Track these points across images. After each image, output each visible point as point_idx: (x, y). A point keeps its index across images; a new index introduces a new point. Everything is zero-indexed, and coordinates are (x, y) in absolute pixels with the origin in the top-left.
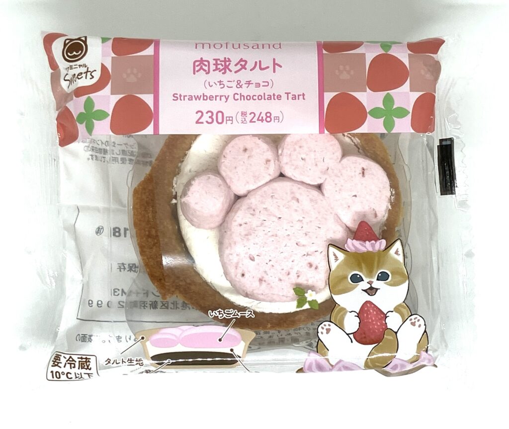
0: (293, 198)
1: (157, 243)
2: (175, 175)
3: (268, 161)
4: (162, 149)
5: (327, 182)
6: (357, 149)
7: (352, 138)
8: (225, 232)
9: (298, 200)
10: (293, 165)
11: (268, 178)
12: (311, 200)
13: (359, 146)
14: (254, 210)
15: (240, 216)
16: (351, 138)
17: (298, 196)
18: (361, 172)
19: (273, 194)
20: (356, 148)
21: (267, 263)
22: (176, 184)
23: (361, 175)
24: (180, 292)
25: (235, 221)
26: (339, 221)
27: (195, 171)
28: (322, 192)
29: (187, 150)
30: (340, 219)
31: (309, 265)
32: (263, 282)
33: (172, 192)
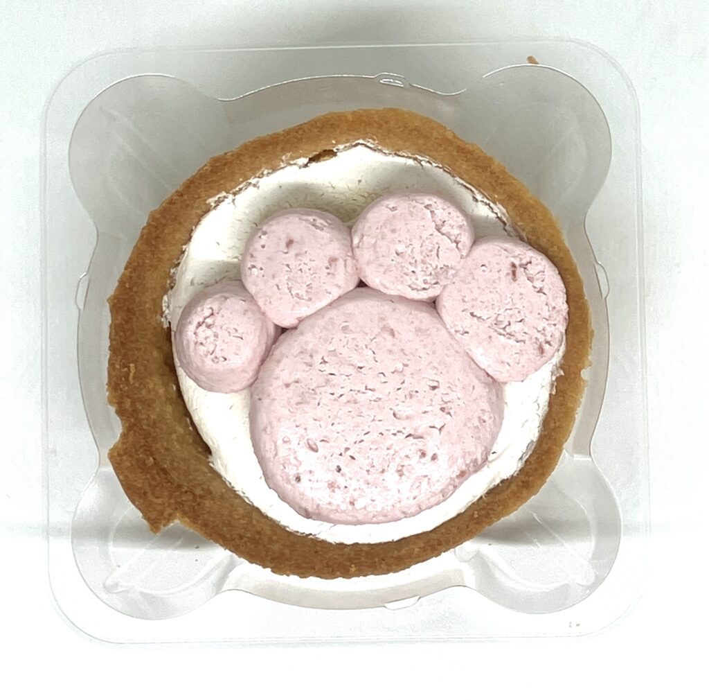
0: (384, 329)
1: (135, 425)
2: (166, 292)
3: (333, 260)
4: (136, 247)
5: (446, 294)
6: (502, 224)
7: (492, 205)
8: (260, 399)
9: (392, 333)
10: (381, 265)
11: (336, 293)
12: (418, 331)
13: (505, 219)
14: (311, 356)
15: (286, 368)
16: (489, 205)
17: (392, 324)
18: (510, 272)
19: (346, 324)
20: (499, 221)
21: (341, 455)
22: (168, 307)
23: (511, 276)
24: (185, 514)
25: (277, 378)
26: (473, 366)
27: (202, 284)
28: (438, 313)
29: (185, 244)
30: (474, 362)
31: (419, 454)
32: (336, 490)
33: (162, 323)
